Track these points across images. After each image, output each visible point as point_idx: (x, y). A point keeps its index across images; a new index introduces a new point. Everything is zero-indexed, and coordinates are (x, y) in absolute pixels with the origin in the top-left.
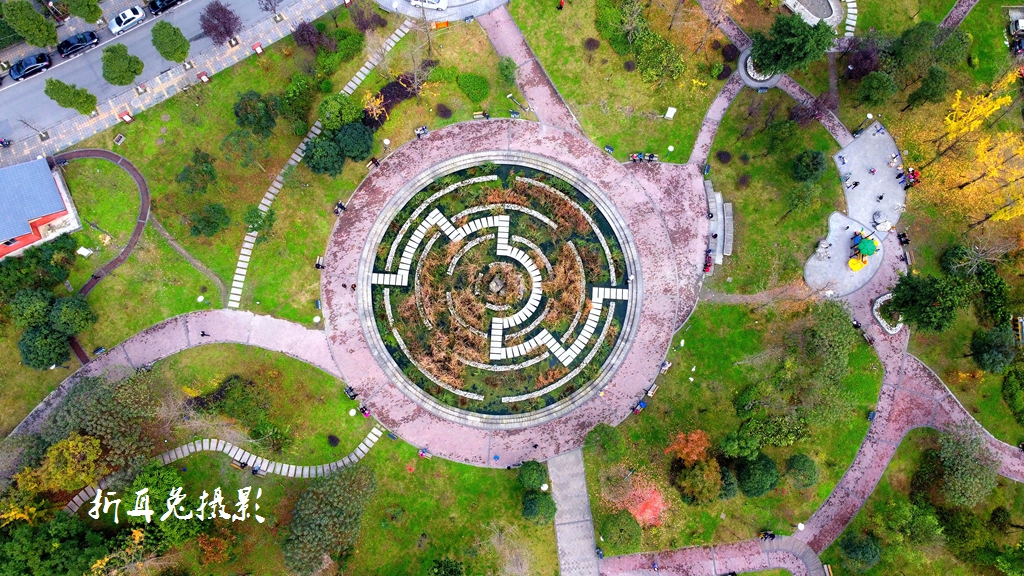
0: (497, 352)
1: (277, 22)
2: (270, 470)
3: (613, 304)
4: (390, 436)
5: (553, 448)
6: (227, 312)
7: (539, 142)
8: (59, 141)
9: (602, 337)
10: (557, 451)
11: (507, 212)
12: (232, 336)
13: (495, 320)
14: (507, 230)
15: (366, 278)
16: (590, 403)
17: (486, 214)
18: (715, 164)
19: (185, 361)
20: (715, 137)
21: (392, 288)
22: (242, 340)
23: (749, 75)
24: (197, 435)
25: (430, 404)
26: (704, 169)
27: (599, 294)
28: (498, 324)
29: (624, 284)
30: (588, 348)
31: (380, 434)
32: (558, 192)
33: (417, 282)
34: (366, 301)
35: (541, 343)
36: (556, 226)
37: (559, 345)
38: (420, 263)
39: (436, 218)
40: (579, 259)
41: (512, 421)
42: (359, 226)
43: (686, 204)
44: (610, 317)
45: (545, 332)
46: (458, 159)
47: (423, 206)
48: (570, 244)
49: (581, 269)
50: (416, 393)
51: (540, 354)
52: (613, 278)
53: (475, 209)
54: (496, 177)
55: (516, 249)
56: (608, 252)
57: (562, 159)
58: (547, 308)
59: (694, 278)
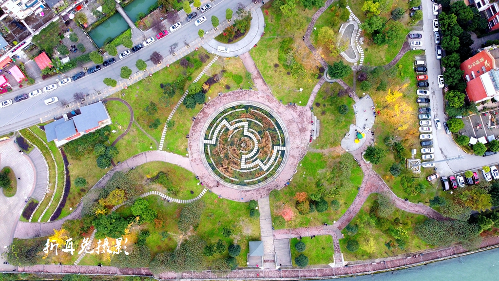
0: (243, 166)
1: (174, 56)
2: (173, 201)
3: (280, 152)
4: (209, 192)
5: (260, 196)
6: (158, 151)
7: (258, 98)
8: (104, 94)
9: (276, 162)
10: (261, 197)
11: (248, 121)
12: (160, 159)
13: (243, 156)
14: (247, 127)
15: (203, 141)
16: (272, 183)
17: (241, 121)
18: (315, 107)
19: (146, 167)
20: (315, 98)
21: (210, 145)
22: (163, 160)
23: (327, 77)
24: (150, 190)
25: (222, 182)
26: (311, 108)
27: (276, 148)
28: (244, 157)
29: (284, 145)
30: (272, 165)
31: (206, 191)
32: (264, 115)
33: (218, 143)
34: (202, 149)
35: (257, 163)
36: (263, 126)
37: (263, 164)
38: (219, 137)
39: (225, 122)
40: (270, 137)
41: (247, 188)
42: (200, 124)
43: (305, 120)
44: (279, 156)
45: (258, 160)
46: (232, 103)
47: (220, 118)
48: (267, 132)
49: (270, 140)
50: (218, 178)
51: (257, 167)
52: (281, 143)
53: (237, 120)
54: (244, 109)
55: (250, 133)
56: (279, 135)
57: (266, 104)
58: (259, 152)
59: (306, 144)
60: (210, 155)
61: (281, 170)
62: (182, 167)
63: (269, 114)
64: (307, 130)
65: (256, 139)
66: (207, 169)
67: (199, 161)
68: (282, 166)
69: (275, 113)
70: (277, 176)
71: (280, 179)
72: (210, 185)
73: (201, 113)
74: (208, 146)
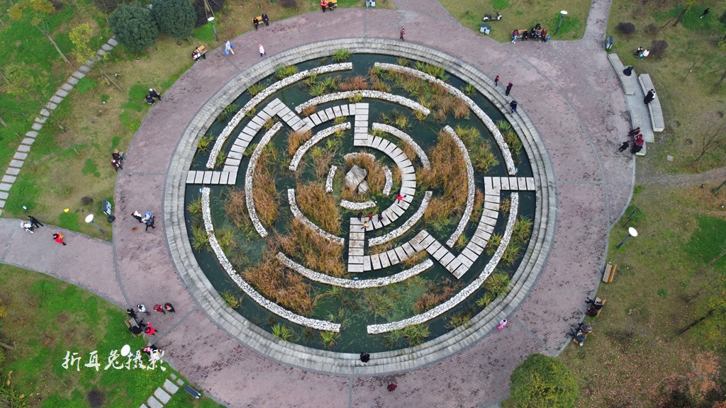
0: (359, 262)
3: (515, 196)
4: (189, 393)
9: (506, 238)
13: (353, 221)
14: (366, 118)
18: (616, 38)
25: (256, 340)
26: (605, 44)
27: (493, 185)
31: (174, 389)
32: (427, 76)
33: (248, 180)
34: (175, 204)
35: (419, 248)
36: (427, 112)
37: (444, 250)
38: (255, 157)
39: (277, 107)
40: (461, 144)
41: (384, 363)
42: (176, 116)
43: (591, 79)
44: (514, 212)
45: (424, 233)
46: (305, 48)
47: (261, 97)
48: (448, 129)
49: (466, 156)
50: (237, 324)
51: (419, 262)
52: (510, 163)
53: (326, 98)
54: (349, 65)
55: (378, 139)
56: (498, 135)
57: (430, 43)
58: (424, 203)
59: (621, 159)
60: (209, 226)
61: (536, 270)
62: (73, 281)
63: (447, 73)
64: (610, 112)
65: (403, 157)
66: (189, 285)
67: (154, 251)
68: (538, 253)
69: (468, 67)
70: (521, 295)
71: (540, 313)
72: (196, 361)
73: (184, 83)
74: (206, 192)
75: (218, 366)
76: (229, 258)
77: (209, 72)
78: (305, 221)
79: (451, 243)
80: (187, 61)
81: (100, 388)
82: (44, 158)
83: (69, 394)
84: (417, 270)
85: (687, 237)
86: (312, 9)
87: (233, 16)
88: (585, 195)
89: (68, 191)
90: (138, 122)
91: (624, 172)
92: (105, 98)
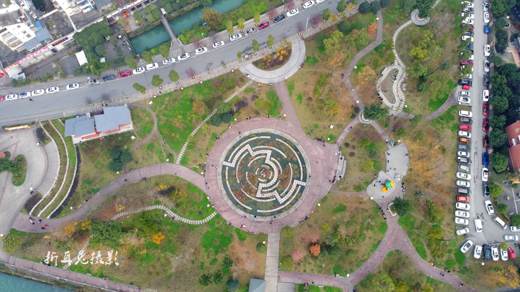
0: (259, 195)
1: (209, 73)
2: (178, 219)
3: (300, 187)
4: (218, 216)
5: (271, 230)
6: (175, 165)
7: (286, 129)
8: (132, 100)
9: (294, 197)
11: (271, 149)
12: (175, 174)
14: (270, 155)
15: (222, 162)
16: (286, 218)
18: (343, 146)
21: (229, 167)
22: (178, 175)
23: (361, 119)
24: (158, 203)
26: (340, 148)
27: (296, 182)
28: (261, 185)
29: (304, 180)
30: (289, 199)
31: (216, 214)
32: (289, 146)
33: (237, 167)
34: (220, 170)
35: (273, 195)
36: (286, 157)
37: (279, 196)
38: (240, 161)
39: (248, 147)
40: (291, 169)
41: (259, 219)
42: (222, 145)
43: (331, 158)
44: (298, 191)
45: (276, 191)
46: (259, 129)
47: (244, 143)
48: (290, 164)
49: (292, 173)
50: (230, 203)
51: (273, 198)
52: (302, 178)
53: (261, 147)
54: (269, 137)
55: (271, 162)
56: (301, 169)
57: (293, 135)
58: (278, 183)
59: (329, 183)
60: (227, 178)
61: (298, 206)
62: (196, 185)
63: (295, 146)
64: (332, 169)
65: (276, 169)
66: (221, 192)
67: (214, 181)
68: (300, 202)
69: (300, 146)
70: (292, 211)
71: (295, 216)
72: (221, 209)
73: (226, 134)
74: (227, 168)
75: (225, 211)
76: (230, 187)
77: (232, 132)
78: (249, 181)
79: (281, 195)
80: (227, 127)
81: (201, 211)
82: (190, 151)
83: (194, 211)
84: (272, 200)
85: (335, 207)
86: (264, 116)
87: (241, 114)
88: (316, 191)
89: (195, 161)
90: (213, 144)
91: (328, 187)
92: (205, 136)
